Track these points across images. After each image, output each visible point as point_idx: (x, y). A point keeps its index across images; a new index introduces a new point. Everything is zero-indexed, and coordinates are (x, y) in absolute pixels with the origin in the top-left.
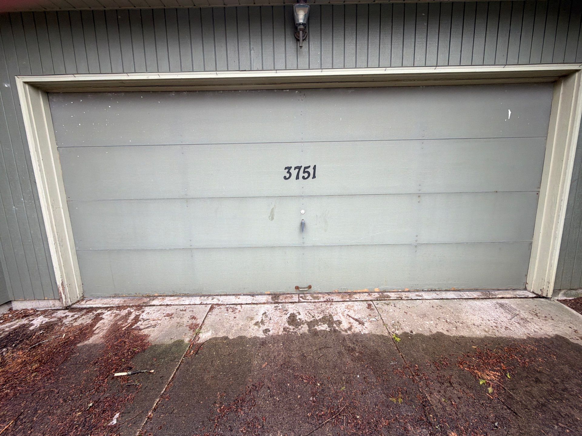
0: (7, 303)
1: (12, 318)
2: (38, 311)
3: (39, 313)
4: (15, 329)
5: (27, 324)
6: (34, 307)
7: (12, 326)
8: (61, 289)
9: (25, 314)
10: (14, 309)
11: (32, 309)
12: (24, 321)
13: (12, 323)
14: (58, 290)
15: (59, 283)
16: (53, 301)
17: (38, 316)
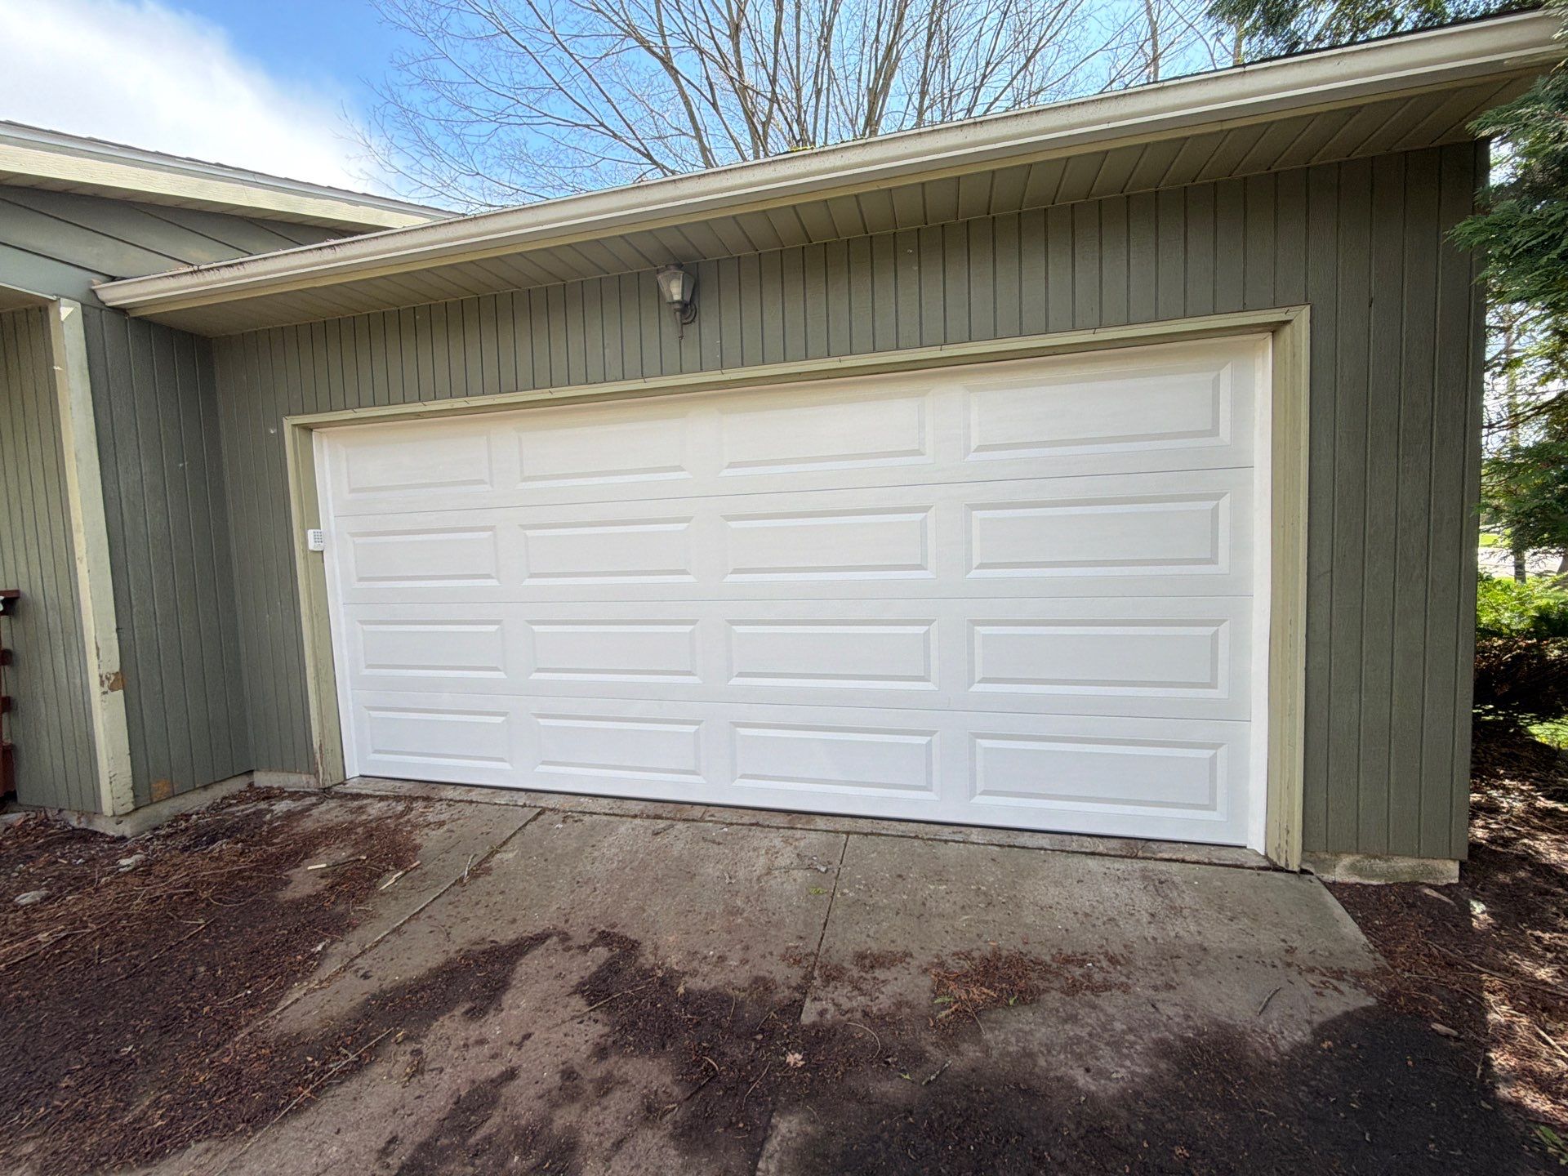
0: (246, 773)
1: (250, 798)
2: (285, 792)
3: (286, 794)
4: (248, 815)
5: (265, 809)
6: (282, 785)
7: (246, 809)
8: (318, 756)
9: (269, 795)
10: (256, 785)
11: (279, 788)
12: (263, 805)
13: (247, 806)
14: (314, 757)
15: (316, 746)
16: (308, 776)
17: (283, 799)
